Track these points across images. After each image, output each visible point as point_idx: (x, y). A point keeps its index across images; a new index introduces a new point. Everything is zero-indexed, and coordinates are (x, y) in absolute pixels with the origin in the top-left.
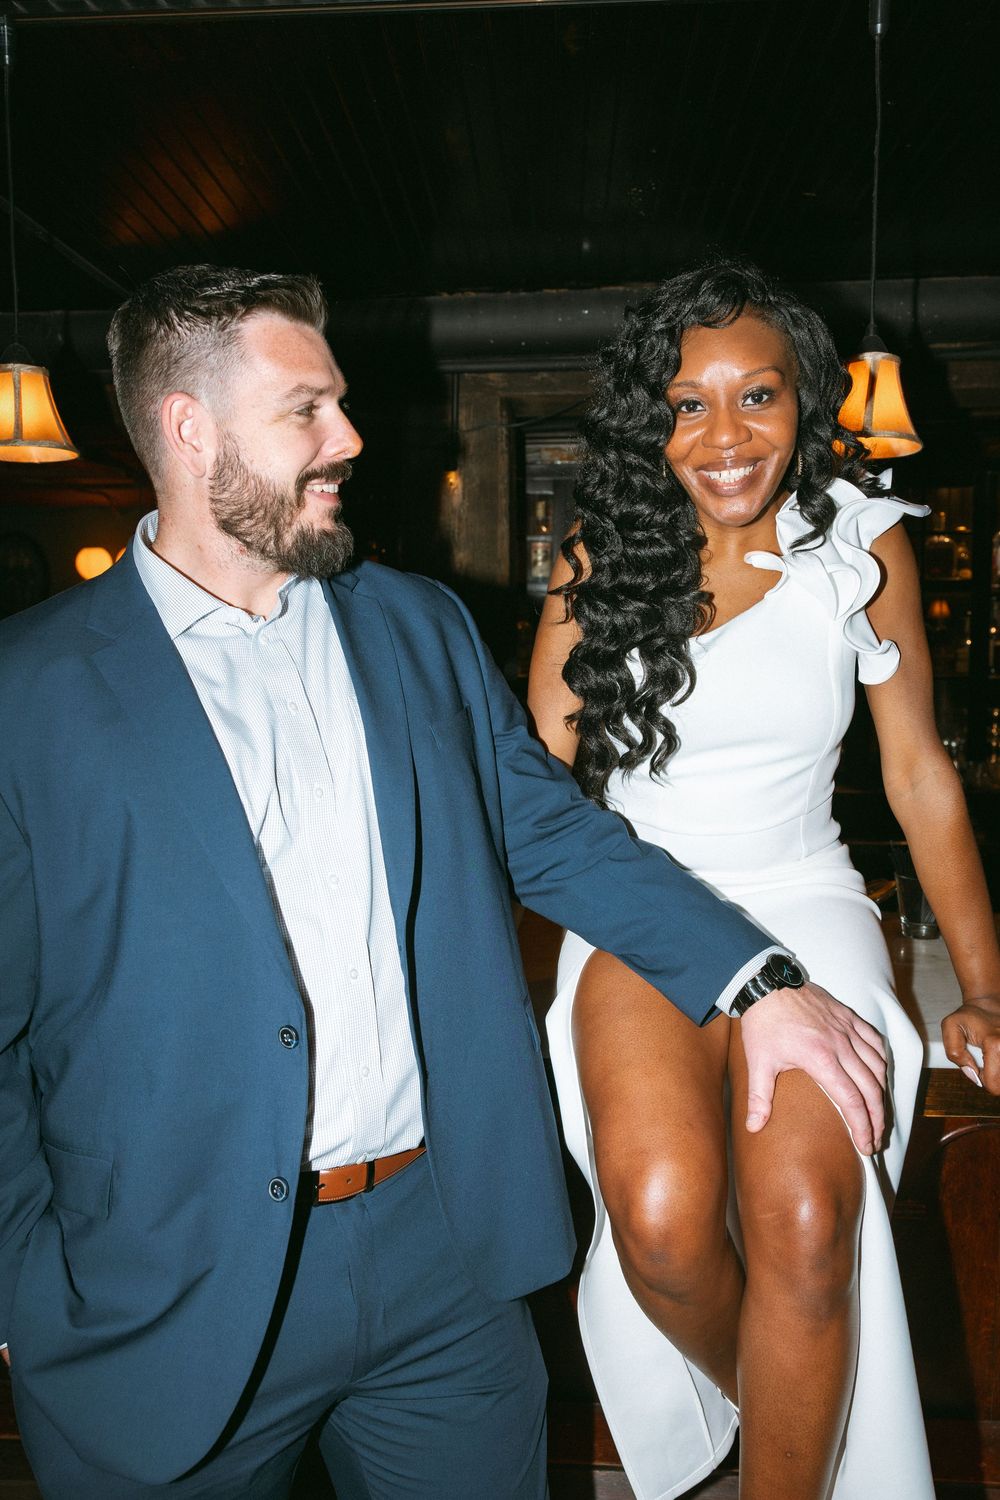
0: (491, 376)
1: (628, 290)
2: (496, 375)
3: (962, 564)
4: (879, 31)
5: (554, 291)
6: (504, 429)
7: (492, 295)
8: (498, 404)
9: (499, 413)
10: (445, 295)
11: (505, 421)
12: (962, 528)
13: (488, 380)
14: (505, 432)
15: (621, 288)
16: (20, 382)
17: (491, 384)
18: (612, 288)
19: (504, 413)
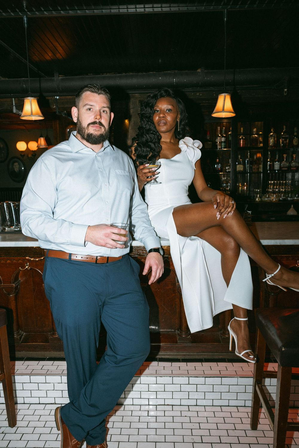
0: (136, 94)
1: (171, 72)
2: (137, 94)
3: (261, 142)
4: (225, 20)
5: (152, 73)
6: (139, 108)
7: (136, 74)
8: (138, 101)
9: (138, 104)
10: (124, 74)
11: (140, 106)
12: (261, 133)
13: (135, 95)
14: (140, 109)
15: (169, 72)
16: (31, 102)
17: (136, 96)
18: (167, 72)
19: (140, 104)
